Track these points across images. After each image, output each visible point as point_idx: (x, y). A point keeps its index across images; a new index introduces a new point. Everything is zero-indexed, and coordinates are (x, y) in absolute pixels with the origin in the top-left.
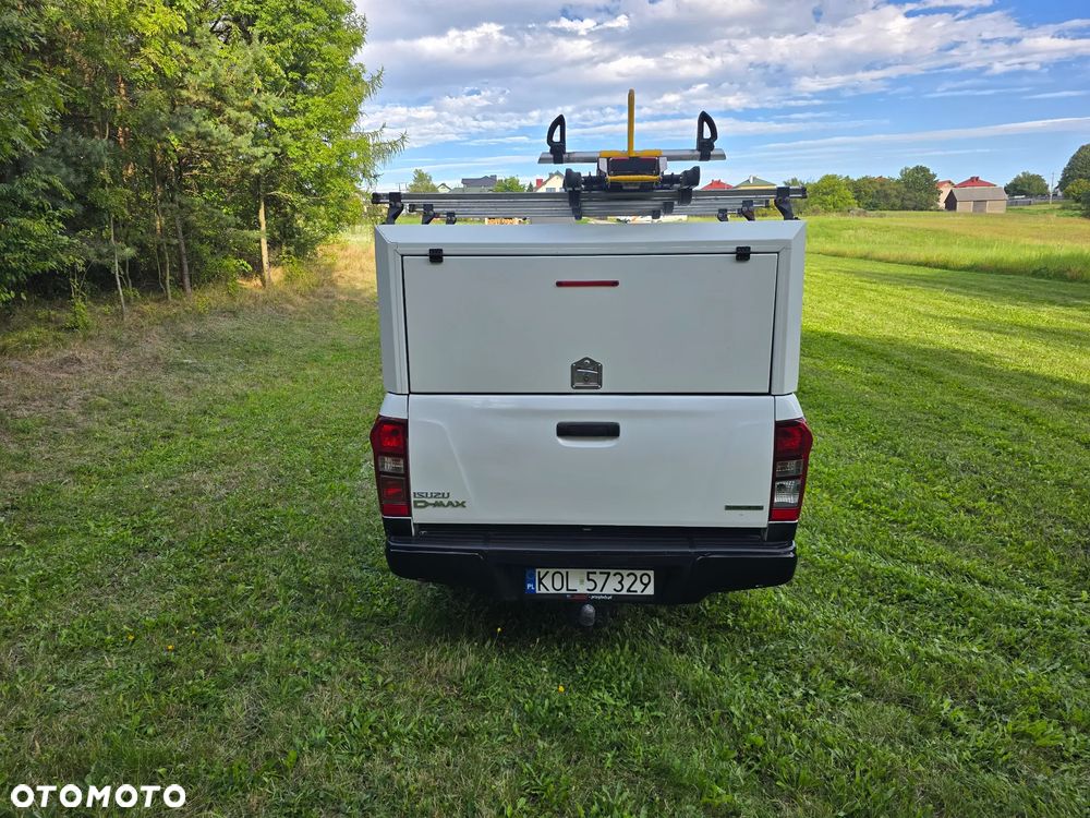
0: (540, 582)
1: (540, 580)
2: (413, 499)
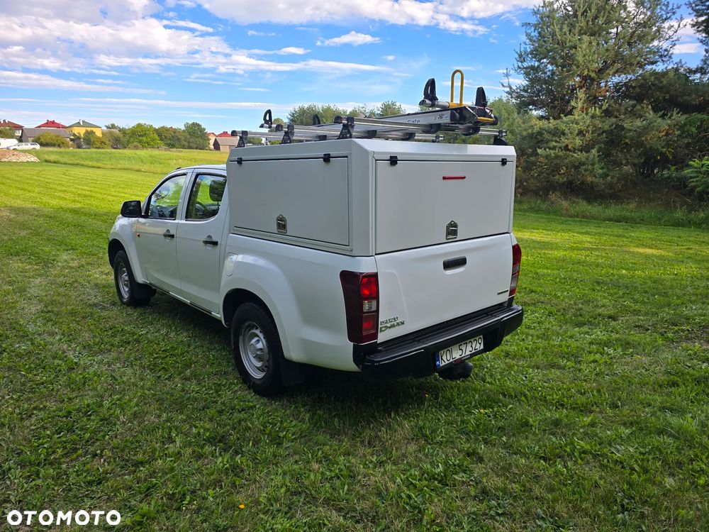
0: (442, 359)
1: (442, 357)
2: (380, 326)
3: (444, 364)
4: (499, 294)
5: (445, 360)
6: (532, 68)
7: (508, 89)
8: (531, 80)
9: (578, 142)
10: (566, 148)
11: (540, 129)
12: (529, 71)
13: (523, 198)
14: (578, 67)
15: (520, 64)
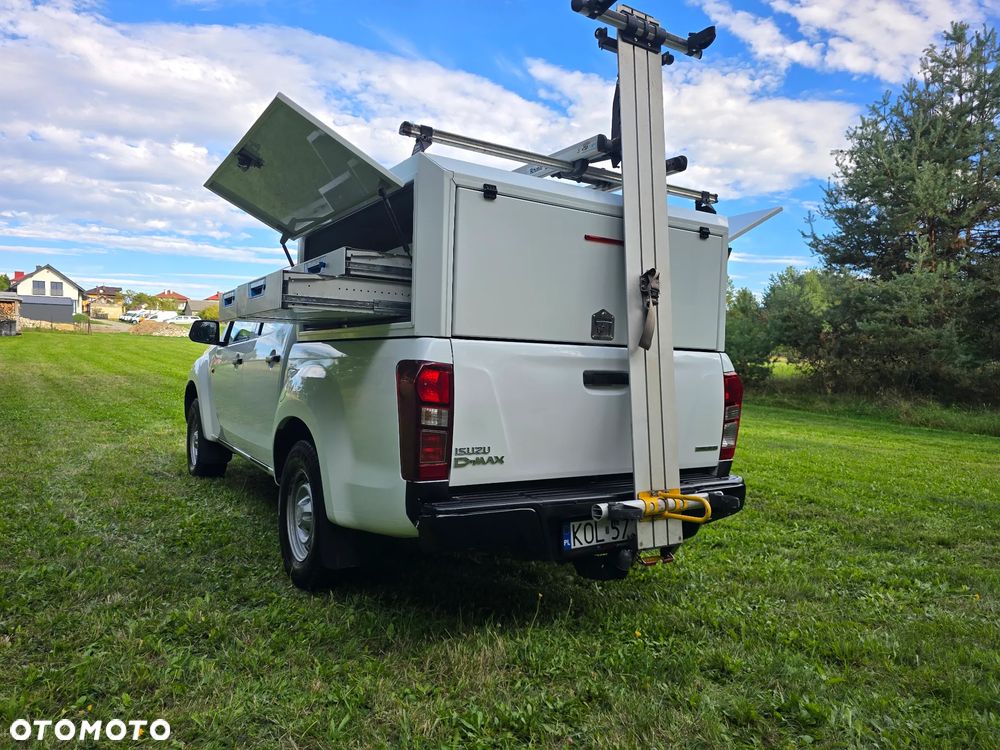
0: (575, 537)
1: (575, 533)
2: (453, 457)
3: (578, 545)
4: (698, 449)
5: (583, 541)
6: (848, 211)
7: (810, 240)
8: (847, 229)
9: (922, 311)
10: (904, 320)
11: (862, 293)
12: (841, 216)
13: (837, 397)
14: (917, 205)
15: (829, 206)
